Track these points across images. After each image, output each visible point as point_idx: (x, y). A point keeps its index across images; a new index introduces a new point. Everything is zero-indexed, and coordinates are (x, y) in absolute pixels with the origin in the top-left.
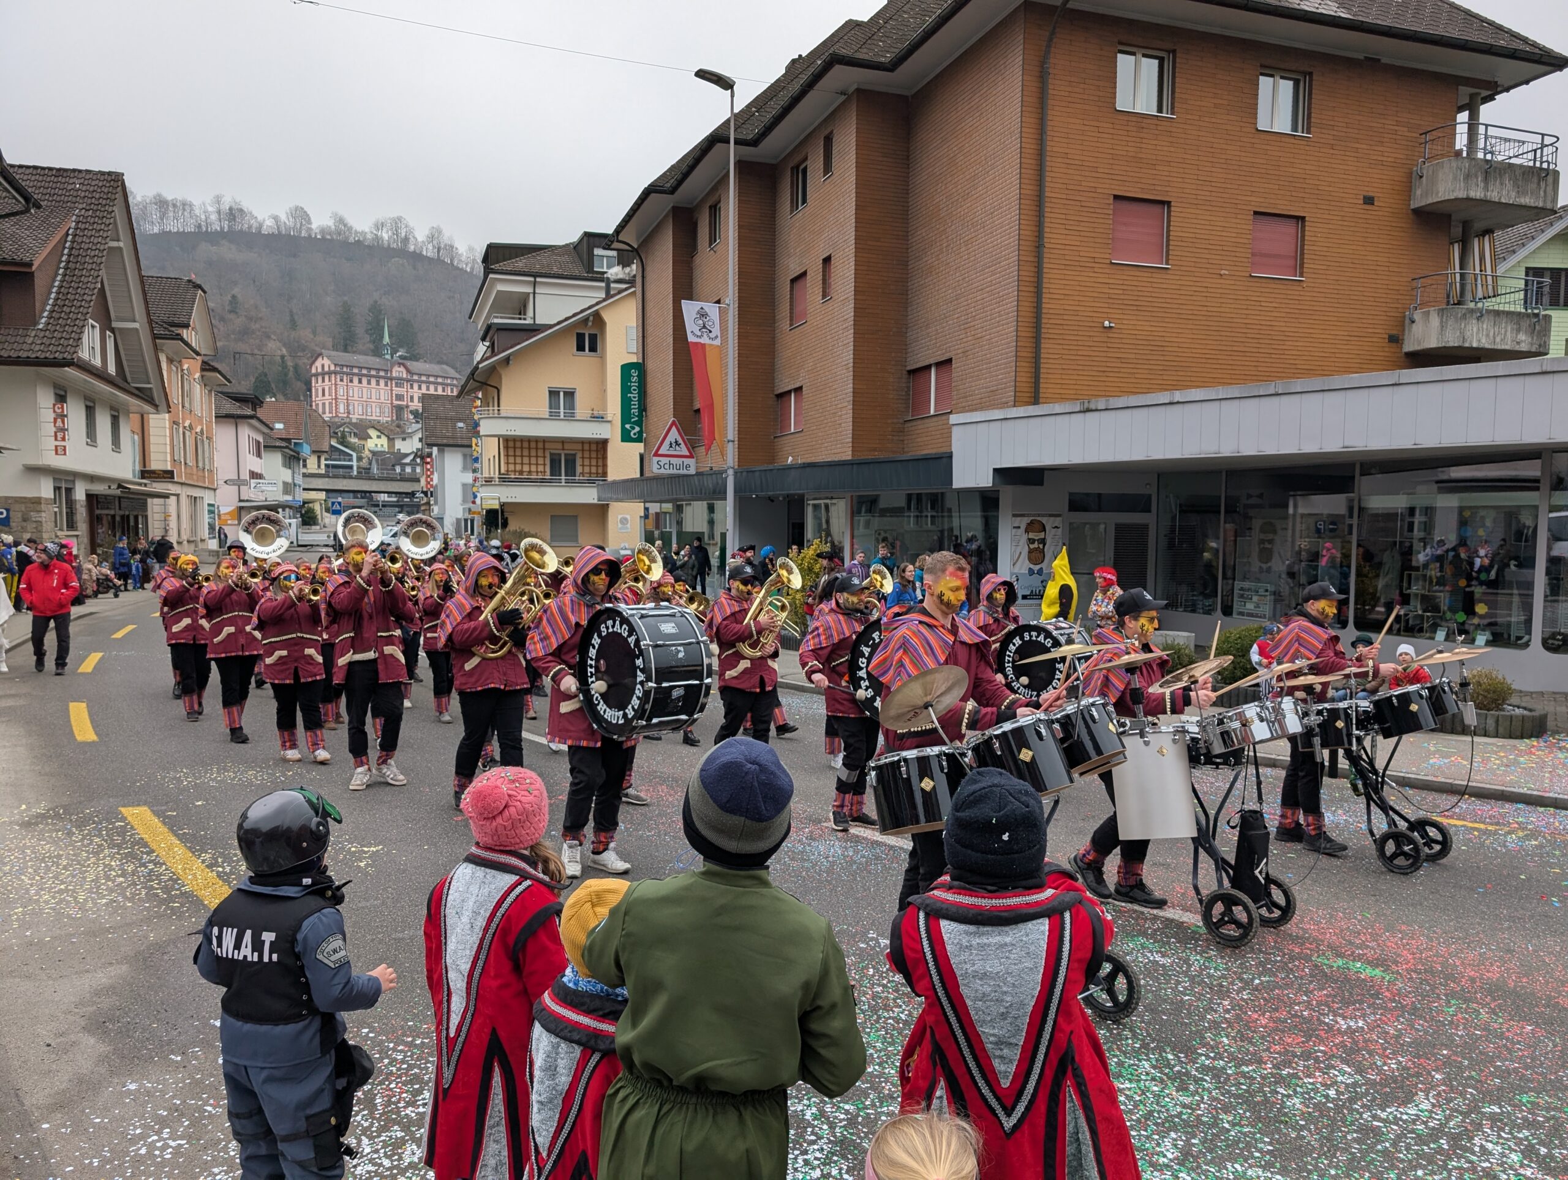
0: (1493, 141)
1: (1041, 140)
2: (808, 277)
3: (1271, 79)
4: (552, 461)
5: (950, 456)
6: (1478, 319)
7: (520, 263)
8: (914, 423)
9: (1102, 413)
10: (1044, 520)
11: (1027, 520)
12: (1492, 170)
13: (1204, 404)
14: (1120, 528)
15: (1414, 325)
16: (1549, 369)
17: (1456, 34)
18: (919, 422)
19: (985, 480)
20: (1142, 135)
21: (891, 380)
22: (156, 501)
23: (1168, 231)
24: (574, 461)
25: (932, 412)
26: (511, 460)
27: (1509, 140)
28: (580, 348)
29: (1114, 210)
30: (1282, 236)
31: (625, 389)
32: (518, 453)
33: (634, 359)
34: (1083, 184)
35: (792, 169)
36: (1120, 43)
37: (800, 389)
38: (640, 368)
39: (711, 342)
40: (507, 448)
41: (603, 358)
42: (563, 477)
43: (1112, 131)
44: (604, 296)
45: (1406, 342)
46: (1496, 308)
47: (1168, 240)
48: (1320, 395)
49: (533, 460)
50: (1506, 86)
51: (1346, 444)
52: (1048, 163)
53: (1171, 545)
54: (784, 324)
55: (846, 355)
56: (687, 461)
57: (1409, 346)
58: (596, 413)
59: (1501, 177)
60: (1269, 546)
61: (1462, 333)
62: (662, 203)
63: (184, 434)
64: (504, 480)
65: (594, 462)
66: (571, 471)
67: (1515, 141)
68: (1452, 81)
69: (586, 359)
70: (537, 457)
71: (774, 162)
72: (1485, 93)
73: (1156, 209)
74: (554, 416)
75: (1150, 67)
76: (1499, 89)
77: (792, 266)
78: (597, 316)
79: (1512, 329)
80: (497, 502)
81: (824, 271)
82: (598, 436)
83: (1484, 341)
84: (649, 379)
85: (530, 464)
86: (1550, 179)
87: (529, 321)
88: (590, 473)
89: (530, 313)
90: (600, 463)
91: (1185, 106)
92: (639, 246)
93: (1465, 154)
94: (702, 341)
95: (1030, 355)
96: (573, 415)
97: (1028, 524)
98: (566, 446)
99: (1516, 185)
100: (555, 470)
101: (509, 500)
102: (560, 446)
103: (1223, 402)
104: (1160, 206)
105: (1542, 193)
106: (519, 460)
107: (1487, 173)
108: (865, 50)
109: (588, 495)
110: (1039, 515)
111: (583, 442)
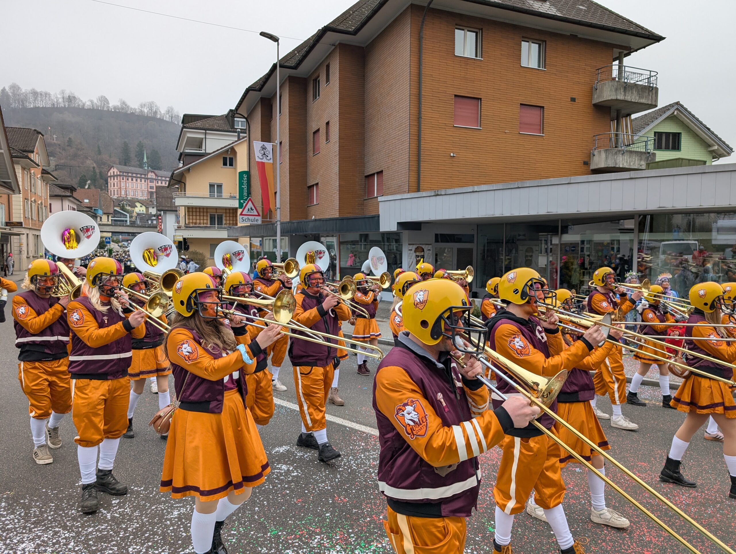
0: (628, 73)
1: (420, 68)
2: (320, 131)
3: (528, 43)
4: (211, 218)
5: (378, 216)
6: (622, 154)
7: (199, 124)
8: (368, 201)
9: (444, 196)
10: (423, 247)
11: (415, 246)
12: (628, 87)
13: (487, 192)
14: (459, 250)
15: (595, 157)
16: (633, 177)
17: (610, 25)
18: (370, 200)
19: (394, 228)
20: (467, 67)
21: (357, 180)
22: (15, 237)
23: (481, 112)
24: (222, 218)
25: (375, 195)
26: (191, 217)
27: (635, 73)
28: (225, 164)
29: (455, 102)
30: (533, 116)
31: (241, 184)
32: (194, 214)
33: (246, 170)
34: (440, 89)
35: (313, 80)
36: (456, 25)
37: (317, 184)
38: (248, 173)
39: (267, 161)
40: (189, 211)
41: (235, 169)
42: (216, 226)
43: (453, 65)
44: (236, 139)
45: (591, 164)
46: (633, 150)
47: (481, 116)
48: (537, 188)
49: (202, 218)
50: (636, 48)
51: (549, 211)
52: (423, 79)
53: (483, 258)
54: (311, 154)
55: (336, 169)
56: (257, 218)
57: (593, 167)
58: (232, 195)
59: (631, 89)
60: (530, 258)
61: (615, 161)
62: (255, 96)
63: (31, 204)
64: (187, 227)
65: (231, 218)
66: (220, 222)
67: (638, 74)
68: (610, 46)
69: (228, 169)
70: (203, 216)
71: (305, 77)
72: (626, 52)
73: (474, 102)
74: (212, 196)
75: (471, 36)
76: (632, 50)
77: (314, 126)
78: (233, 149)
79: (638, 159)
80: (182, 238)
81: (327, 129)
82: (233, 206)
83: (625, 164)
84: (252, 179)
85: (200, 219)
86: (654, 91)
87: (203, 151)
88: (230, 224)
89: (204, 147)
90: (234, 219)
91: (487, 55)
92: (248, 116)
93: (617, 79)
94: (263, 161)
95: (416, 169)
96: (221, 196)
97: (416, 249)
98: (218, 211)
99: (639, 94)
100: (212, 222)
101: (189, 237)
102: (215, 211)
103: (496, 191)
104: (477, 100)
105: (650, 97)
106: (194, 217)
107: (625, 88)
108: (342, 25)
110: (421, 244)
111: (226, 209)
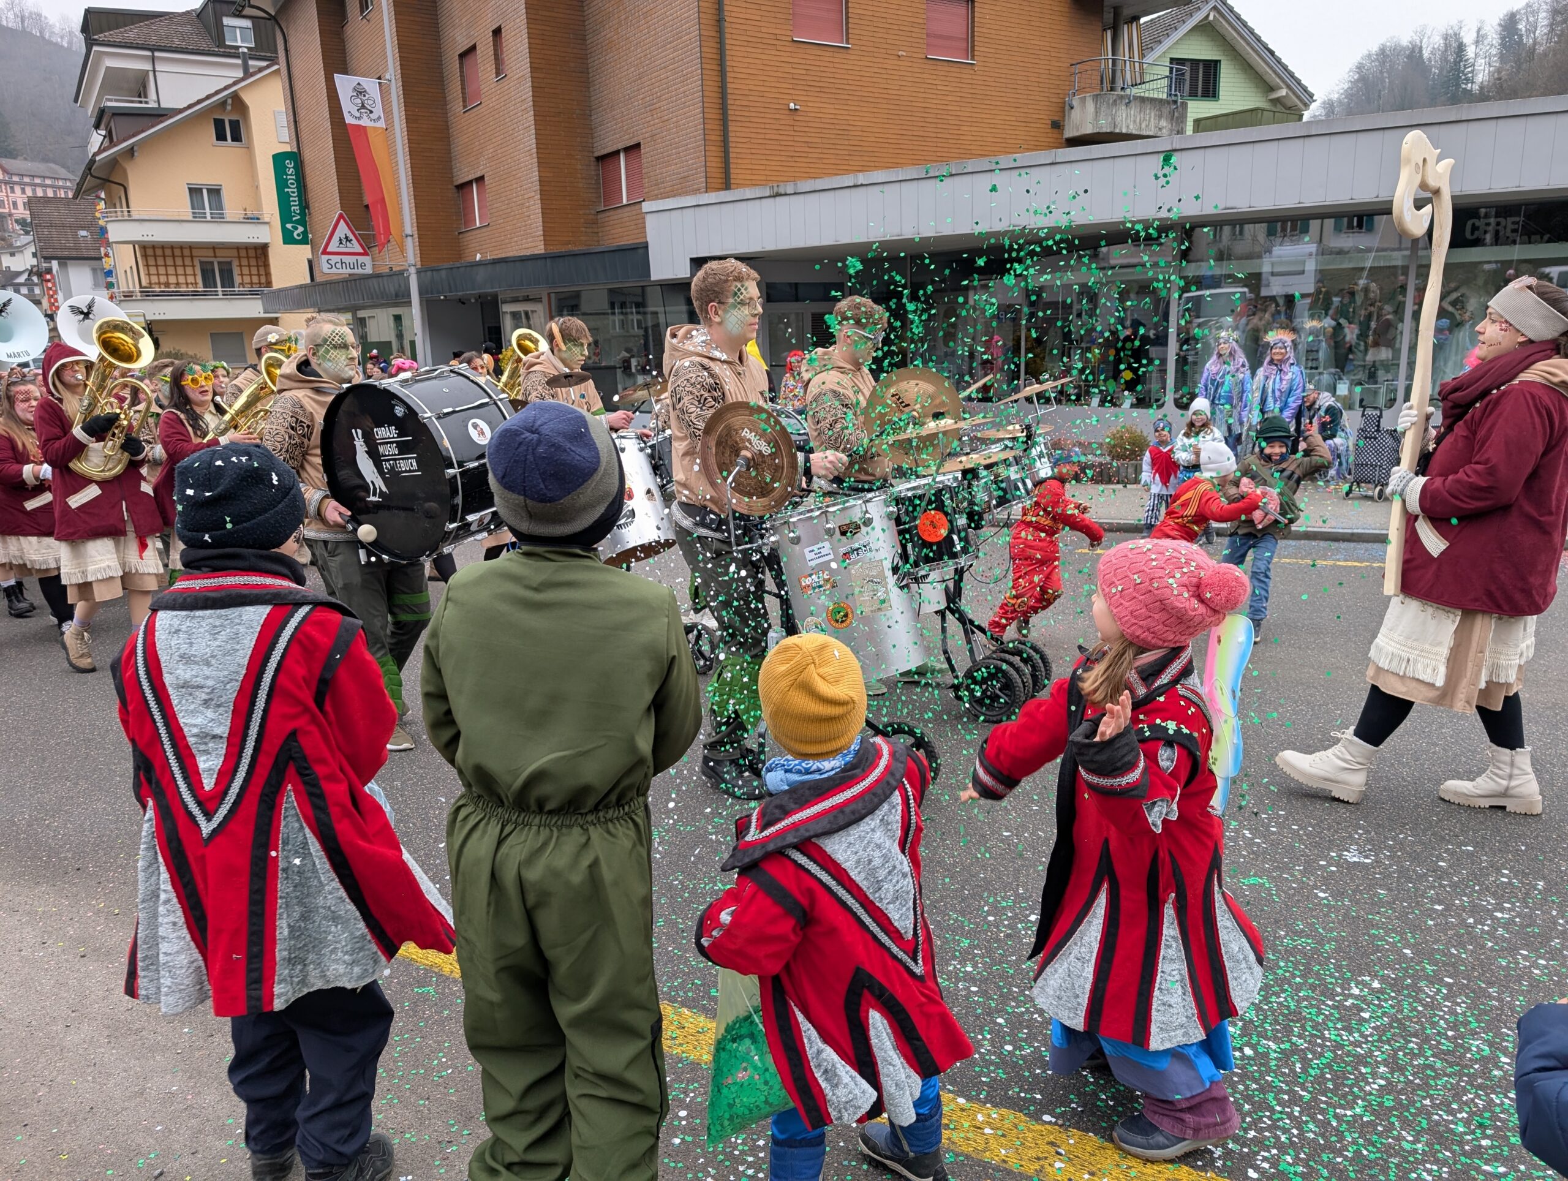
2: (478, 52)
4: (204, 272)
5: (646, 246)
6: (1127, 105)
7: (131, 33)
8: (607, 214)
9: (792, 197)
13: (886, 186)
14: (815, 317)
15: (1073, 111)
16: (1178, 147)
18: (612, 213)
19: (682, 271)
21: (579, 167)
23: (847, 8)
24: (230, 272)
25: (625, 202)
26: (153, 270)
28: (221, 136)
30: (953, 18)
31: (281, 184)
32: (161, 262)
33: (287, 148)
37: (480, 179)
38: (296, 157)
39: (372, 124)
40: (145, 256)
41: (249, 148)
42: (219, 289)
44: (241, 75)
45: (1066, 130)
46: (1142, 94)
47: (847, 18)
48: (990, 174)
51: (1012, 223)
54: (456, 106)
55: (529, 141)
56: (361, 259)
57: (1069, 133)
58: (249, 214)
61: (1113, 119)
64: (148, 294)
65: (254, 271)
66: (228, 281)
69: (231, 150)
70: (184, 266)
74: (198, 217)
77: (459, 39)
78: (236, 98)
79: (1155, 116)
81: (495, 45)
82: (256, 240)
83: (1131, 127)
84: (308, 170)
85: (177, 275)
87: (152, 105)
88: (252, 284)
89: (152, 95)
90: (262, 272)
92: (278, 12)
94: (361, 123)
95: (718, 138)
96: (221, 216)
98: (219, 253)
100: (208, 279)
101: (158, 317)
102: (211, 253)
103: (904, 184)
109: (252, 308)
111: (238, 248)
